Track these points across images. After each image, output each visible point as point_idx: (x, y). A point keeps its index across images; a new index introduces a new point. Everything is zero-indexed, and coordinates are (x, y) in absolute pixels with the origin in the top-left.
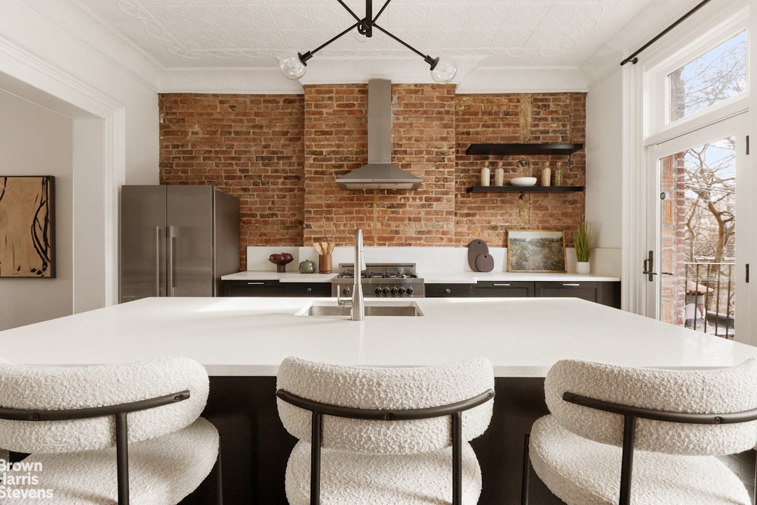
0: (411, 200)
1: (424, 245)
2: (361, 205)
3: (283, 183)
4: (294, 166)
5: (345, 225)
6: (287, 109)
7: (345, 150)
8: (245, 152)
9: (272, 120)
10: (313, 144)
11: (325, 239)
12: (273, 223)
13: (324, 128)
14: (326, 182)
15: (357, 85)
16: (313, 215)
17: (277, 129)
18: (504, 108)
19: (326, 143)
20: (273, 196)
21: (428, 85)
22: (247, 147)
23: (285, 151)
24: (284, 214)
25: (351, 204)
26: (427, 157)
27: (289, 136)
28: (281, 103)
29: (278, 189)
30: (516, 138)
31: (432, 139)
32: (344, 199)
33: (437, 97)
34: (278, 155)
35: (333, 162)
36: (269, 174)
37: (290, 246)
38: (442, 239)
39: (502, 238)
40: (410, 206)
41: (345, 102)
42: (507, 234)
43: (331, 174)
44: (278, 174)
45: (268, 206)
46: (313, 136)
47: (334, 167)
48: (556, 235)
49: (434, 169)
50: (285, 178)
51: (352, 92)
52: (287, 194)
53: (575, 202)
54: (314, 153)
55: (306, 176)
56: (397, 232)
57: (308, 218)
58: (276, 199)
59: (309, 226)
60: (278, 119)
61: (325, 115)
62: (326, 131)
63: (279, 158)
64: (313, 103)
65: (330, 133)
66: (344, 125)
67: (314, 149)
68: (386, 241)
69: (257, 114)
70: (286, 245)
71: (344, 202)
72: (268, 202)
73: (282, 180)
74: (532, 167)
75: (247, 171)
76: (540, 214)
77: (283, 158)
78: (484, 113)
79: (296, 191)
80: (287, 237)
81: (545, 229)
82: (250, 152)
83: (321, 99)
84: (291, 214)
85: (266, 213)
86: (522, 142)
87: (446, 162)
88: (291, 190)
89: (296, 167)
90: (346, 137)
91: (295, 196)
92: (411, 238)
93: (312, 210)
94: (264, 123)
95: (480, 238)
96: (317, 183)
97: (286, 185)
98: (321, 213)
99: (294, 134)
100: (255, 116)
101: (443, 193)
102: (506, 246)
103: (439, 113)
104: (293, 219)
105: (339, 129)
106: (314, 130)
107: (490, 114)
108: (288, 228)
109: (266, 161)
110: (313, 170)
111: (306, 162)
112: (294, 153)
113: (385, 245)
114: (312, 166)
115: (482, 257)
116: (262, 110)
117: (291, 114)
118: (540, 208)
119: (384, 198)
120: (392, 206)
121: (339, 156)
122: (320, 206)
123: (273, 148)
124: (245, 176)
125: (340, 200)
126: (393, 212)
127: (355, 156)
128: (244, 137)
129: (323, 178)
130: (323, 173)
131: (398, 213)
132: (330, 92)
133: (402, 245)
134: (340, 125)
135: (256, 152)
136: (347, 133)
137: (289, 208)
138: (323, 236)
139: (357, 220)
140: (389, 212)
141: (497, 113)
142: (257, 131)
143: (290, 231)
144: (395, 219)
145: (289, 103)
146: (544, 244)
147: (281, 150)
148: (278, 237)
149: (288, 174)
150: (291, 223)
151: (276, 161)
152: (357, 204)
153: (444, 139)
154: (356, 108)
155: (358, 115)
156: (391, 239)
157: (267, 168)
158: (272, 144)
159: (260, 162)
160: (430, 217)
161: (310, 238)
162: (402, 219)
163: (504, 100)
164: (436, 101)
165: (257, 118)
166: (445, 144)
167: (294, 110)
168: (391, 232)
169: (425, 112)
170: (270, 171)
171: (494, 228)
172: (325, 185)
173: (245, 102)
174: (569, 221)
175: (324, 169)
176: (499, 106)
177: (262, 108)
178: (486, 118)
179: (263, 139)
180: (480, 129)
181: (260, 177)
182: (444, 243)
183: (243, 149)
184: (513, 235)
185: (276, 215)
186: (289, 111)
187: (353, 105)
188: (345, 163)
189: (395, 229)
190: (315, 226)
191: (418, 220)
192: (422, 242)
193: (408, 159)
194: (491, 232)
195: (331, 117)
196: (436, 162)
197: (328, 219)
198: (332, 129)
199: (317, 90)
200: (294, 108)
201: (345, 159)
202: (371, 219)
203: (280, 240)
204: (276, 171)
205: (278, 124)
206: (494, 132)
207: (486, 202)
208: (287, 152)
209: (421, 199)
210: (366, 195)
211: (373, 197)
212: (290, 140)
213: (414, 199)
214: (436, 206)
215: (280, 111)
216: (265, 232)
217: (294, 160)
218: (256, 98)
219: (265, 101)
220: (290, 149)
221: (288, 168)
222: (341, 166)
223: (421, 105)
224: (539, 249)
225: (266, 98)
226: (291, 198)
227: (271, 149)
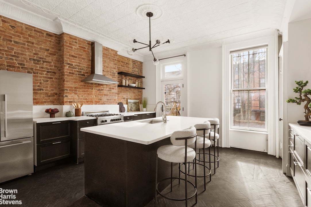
0: (105, 88)
1: (109, 104)
2: (88, 89)
3: (46, 74)
4: (52, 67)
5: (82, 96)
6: (48, 38)
7: (82, 65)
8: (22, 54)
9: (40, 41)
10: (68, 60)
11: (74, 102)
12: (41, 94)
13: (73, 54)
14: (74, 77)
15: (87, 41)
16: (68, 91)
17: (43, 47)
18: (126, 61)
19: (74, 61)
20: (40, 80)
21: (110, 49)
22: (23, 52)
23: (47, 58)
24: (47, 89)
25: (85, 88)
26: (110, 73)
27: (49, 52)
28: (45, 35)
29: (43, 77)
30: (129, 71)
31: (111, 68)
32: (82, 85)
33: (113, 54)
34: (43, 60)
35: (77, 70)
36: (38, 68)
37: (51, 105)
38: (114, 102)
39: (126, 101)
40: (105, 90)
41: (82, 46)
42: (127, 100)
43: (76, 74)
44: (43, 69)
45: (37, 85)
46: (68, 56)
47: (78, 72)
48: (137, 101)
49: (112, 78)
50: (48, 72)
51: (85, 43)
52: (48, 80)
53: (140, 92)
54: (69, 64)
55: (65, 74)
56: (101, 99)
57: (66, 93)
58: (42, 81)
59: (66, 96)
60: (44, 42)
61: (73, 49)
62: (74, 56)
63: (44, 62)
64: (68, 42)
65: (76, 57)
66: (82, 55)
67: (69, 62)
68: (97, 102)
69: (30, 36)
70: (48, 105)
71: (82, 87)
72: (38, 83)
73: (45, 73)
74: (132, 80)
75: (24, 65)
76: (134, 94)
77: (46, 62)
78: (121, 62)
79: (54, 79)
80: (49, 100)
81: (135, 99)
82: (25, 55)
83: (72, 41)
84: (51, 90)
85: (36, 88)
86: (130, 73)
87: (115, 76)
88: (51, 78)
89: (53, 68)
90: (83, 60)
91: (53, 81)
92: (105, 102)
93: (68, 89)
94: (34, 42)
95: (121, 102)
96: (70, 77)
97: (48, 75)
98: (72, 90)
99: (52, 52)
100: (29, 36)
101: (114, 87)
102: (127, 104)
103: (113, 59)
104: (52, 92)
105: (79, 56)
106: (69, 54)
107: (123, 62)
108: (49, 96)
109: (36, 62)
110: (68, 71)
111: (65, 68)
112: (52, 60)
113: (97, 104)
114: (68, 69)
115: (122, 107)
116: (33, 35)
117: (50, 41)
118: (134, 93)
119: (96, 87)
120: (99, 90)
121: (80, 68)
122: (72, 87)
123: (40, 55)
124: (22, 68)
125: (80, 86)
126: (100, 92)
127: (86, 69)
128: (21, 45)
129: (73, 76)
130: (73, 73)
131: (101, 93)
132: (76, 40)
133: (102, 104)
134: (80, 55)
135: (29, 56)
136: (83, 59)
137: (50, 87)
138: (73, 100)
139: (87, 94)
140: (98, 92)
141: (124, 63)
142: (29, 44)
143: (50, 98)
144: (100, 95)
145: (49, 36)
146: (135, 103)
147: (45, 58)
148: (44, 100)
149: (49, 70)
150: (51, 94)
151: (42, 63)
152: (87, 88)
153: (115, 68)
154: (86, 49)
155: (87, 52)
156: (99, 102)
157: (37, 65)
158: (39, 53)
159: (32, 62)
160: (111, 94)
161: (67, 102)
162: (102, 95)
163: (126, 59)
164: (112, 55)
165: (30, 38)
166: (115, 70)
167: (52, 40)
168: (99, 99)
169: (109, 58)
170: (38, 67)
171: (124, 98)
172: (74, 79)
173: (22, 27)
174: (139, 97)
175: (73, 72)
176: (125, 60)
177: (33, 33)
178: (122, 63)
179: (34, 49)
180: (120, 66)
181: (32, 69)
182: (115, 103)
183: (20, 52)
184: (129, 101)
185: (43, 90)
186: (50, 40)
187: (85, 48)
188: (82, 71)
189: (100, 98)
190: (70, 96)
191: (107, 95)
192: (109, 103)
193: (104, 73)
194: (123, 99)
195: (76, 50)
196: (112, 76)
197: (75, 94)
198: (77, 56)
199: (70, 37)
200: (52, 39)
201: (82, 69)
202: (92, 94)
203: (45, 102)
204: (42, 68)
205: (43, 45)
206: (124, 68)
207: (122, 90)
208: (49, 59)
209: (108, 88)
210: (90, 85)
211: (93, 86)
212: (50, 54)
213: (106, 88)
214: (113, 91)
215: (44, 38)
216: (36, 98)
217: (52, 64)
218: (29, 27)
219: (35, 30)
220: (50, 58)
221: (49, 68)
222: (81, 72)
223: (108, 55)
224: (134, 105)
225: (35, 29)
226: (51, 82)
227: (39, 56)
